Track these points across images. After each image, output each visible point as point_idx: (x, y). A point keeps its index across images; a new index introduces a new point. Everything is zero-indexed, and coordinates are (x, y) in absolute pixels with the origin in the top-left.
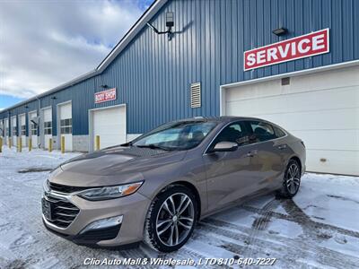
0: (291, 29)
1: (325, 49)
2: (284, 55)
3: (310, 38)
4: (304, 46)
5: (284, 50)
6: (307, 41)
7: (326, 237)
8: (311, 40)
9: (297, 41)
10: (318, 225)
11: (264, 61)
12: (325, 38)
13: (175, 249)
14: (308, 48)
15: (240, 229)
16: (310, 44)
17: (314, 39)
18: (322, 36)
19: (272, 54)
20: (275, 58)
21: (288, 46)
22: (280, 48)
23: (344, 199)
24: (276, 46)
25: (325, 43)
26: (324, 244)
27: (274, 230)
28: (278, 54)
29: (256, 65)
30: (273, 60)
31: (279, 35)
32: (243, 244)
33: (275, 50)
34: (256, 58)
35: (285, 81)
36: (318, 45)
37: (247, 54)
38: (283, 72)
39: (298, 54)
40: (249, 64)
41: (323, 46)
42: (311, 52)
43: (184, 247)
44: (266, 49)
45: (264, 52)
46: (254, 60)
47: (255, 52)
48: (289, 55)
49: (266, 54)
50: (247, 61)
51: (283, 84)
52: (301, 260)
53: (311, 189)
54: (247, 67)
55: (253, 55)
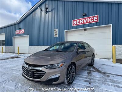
0: (87, 14)
2: (85, 22)
3: (93, 17)
4: (91, 20)
5: (85, 20)
6: (92, 18)
7: (109, 76)
8: (93, 18)
9: (89, 18)
10: (105, 73)
11: (79, 23)
12: (97, 18)
13: (71, 83)
14: (92, 20)
15: (85, 76)
16: (93, 19)
17: (94, 18)
18: (97, 17)
19: (81, 21)
20: (83, 23)
21: (86, 19)
22: (84, 20)
23: (107, 65)
24: (83, 19)
25: (97, 19)
26: (109, 78)
27: (95, 75)
28: (83, 21)
29: (76, 24)
30: (82, 23)
31: (84, 15)
32: (89, 80)
33: (82, 20)
34: (76, 22)
35: (85, 30)
36: (95, 20)
37: (73, 21)
38: (85, 27)
40: (74, 24)
41: (97, 20)
42: (93, 21)
43: (73, 82)
44: (80, 20)
46: (76, 23)
47: (76, 20)
48: (87, 22)
49: (80, 21)
50: (73, 23)
51: (84, 31)
52: (107, 83)
53: (97, 63)
54: (73, 25)
55: (76, 21)
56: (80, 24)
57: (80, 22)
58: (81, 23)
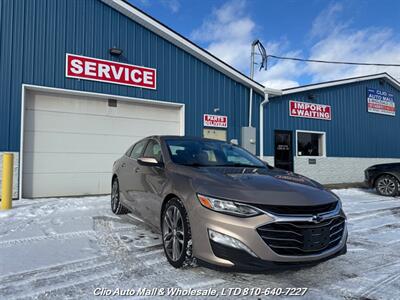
1: (153, 86)
2: (117, 76)
4: (137, 76)
5: (117, 72)
6: (139, 72)
8: (143, 73)
11: (95, 74)
14: (140, 80)
16: (142, 76)
17: (145, 73)
18: (151, 74)
19: (104, 70)
20: (108, 76)
22: (113, 68)
24: (109, 64)
25: (153, 81)
28: (111, 72)
29: (83, 74)
30: (104, 77)
33: (107, 67)
34: (83, 66)
35: (113, 103)
36: (148, 80)
37: (71, 58)
39: (131, 81)
40: (73, 70)
41: (151, 83)
42: (142, 83)
44: (97, 62)
45: (94, 64)
46: (80, 69)
48: (122, 79)
49: (97, 67)
50: (71, 66)
51: (110, 105)
54: (71, 73)
55: (80, 62)
56: (97, 77)
57: (97, 72)
58: (100, 75)
